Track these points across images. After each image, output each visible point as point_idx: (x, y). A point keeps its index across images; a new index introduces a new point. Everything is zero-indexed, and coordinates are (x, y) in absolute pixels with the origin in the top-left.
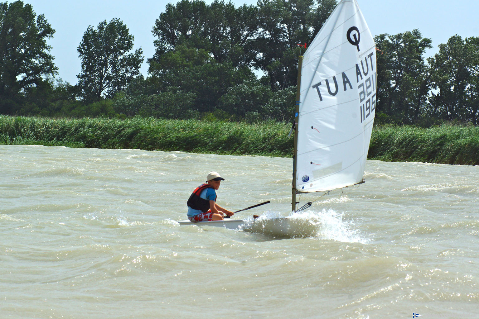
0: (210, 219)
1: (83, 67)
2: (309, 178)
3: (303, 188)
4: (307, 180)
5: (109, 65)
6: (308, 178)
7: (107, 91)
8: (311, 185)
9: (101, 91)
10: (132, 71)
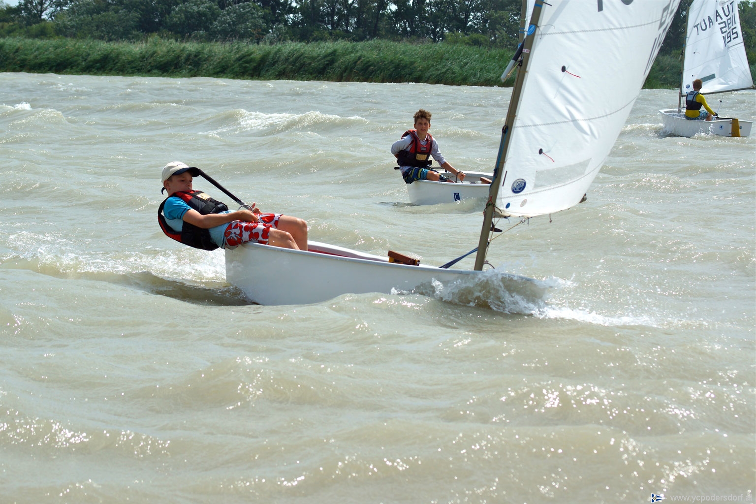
0: (262, 240)
2: (527, 185)
3: (508, 206)
4: (520, 188)
6: (523, 184)
7: (48, 12)
8: (524, 203)
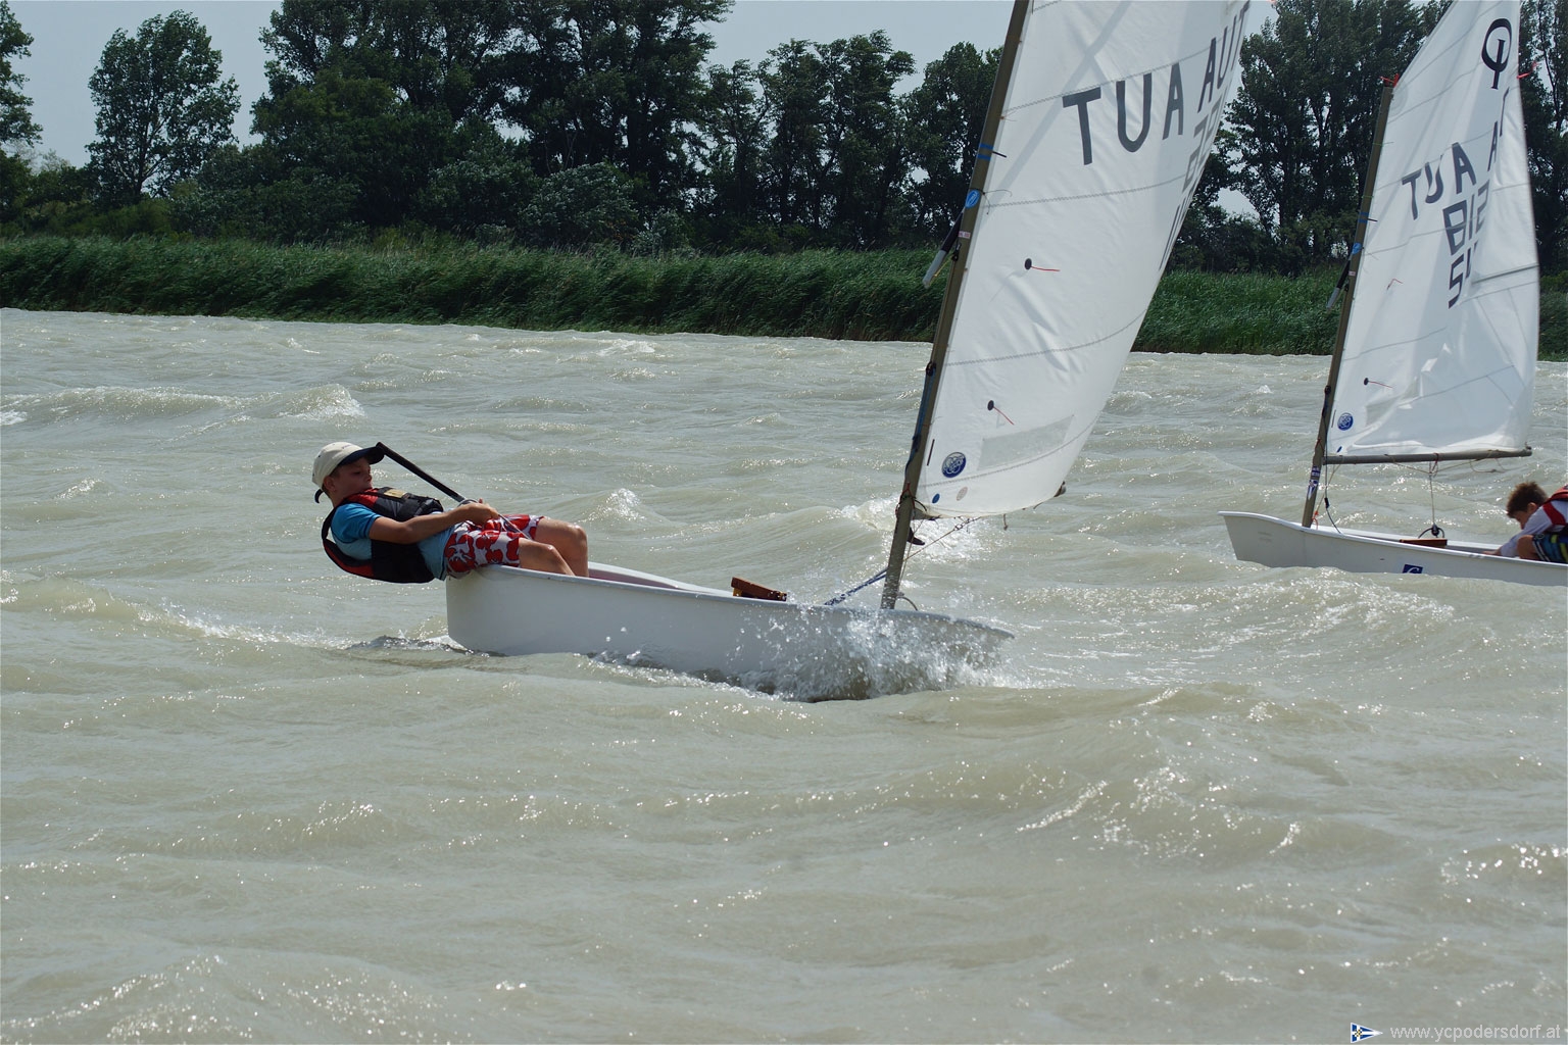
0: (509, 559)
1: (99, 125)
2: (967, 462)
4: (956, 469)
5: (161, 120)
6: (961, 462)
7: (156, 180)
9: (142, 179)
10: (216, 132)
